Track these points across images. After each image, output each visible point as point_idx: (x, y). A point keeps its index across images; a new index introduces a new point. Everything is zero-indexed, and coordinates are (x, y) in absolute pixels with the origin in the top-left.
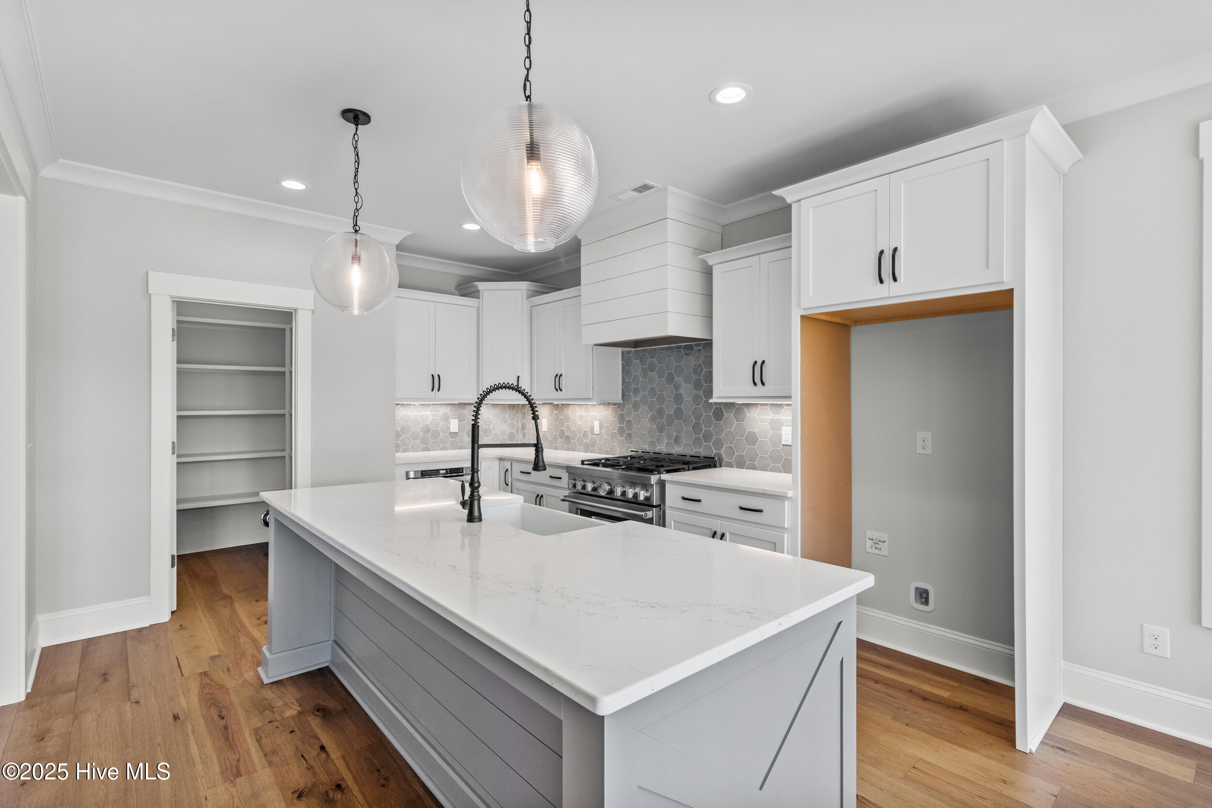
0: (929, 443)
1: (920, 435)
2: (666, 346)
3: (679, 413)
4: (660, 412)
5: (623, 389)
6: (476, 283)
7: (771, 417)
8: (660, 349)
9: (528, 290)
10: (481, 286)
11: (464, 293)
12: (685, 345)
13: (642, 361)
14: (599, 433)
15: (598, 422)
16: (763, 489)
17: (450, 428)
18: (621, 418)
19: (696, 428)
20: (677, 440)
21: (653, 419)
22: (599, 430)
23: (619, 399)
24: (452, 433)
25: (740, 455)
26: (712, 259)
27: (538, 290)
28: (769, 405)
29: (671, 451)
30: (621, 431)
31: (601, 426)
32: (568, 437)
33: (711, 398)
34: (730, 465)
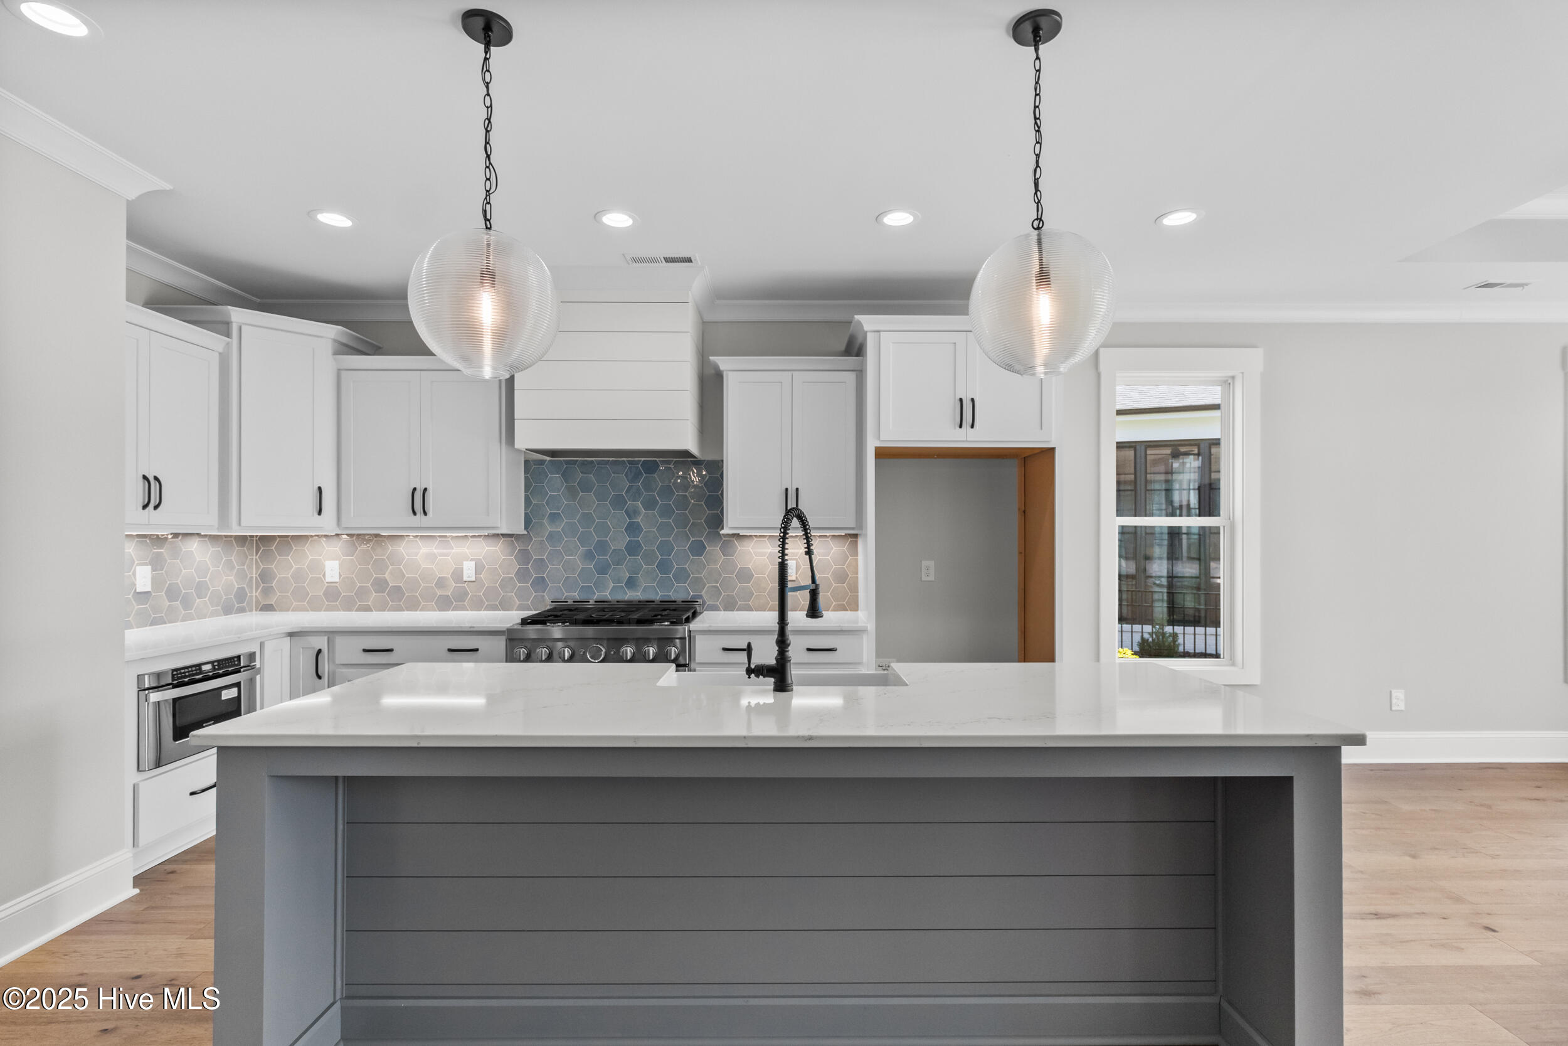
0: (932, 571)
1: (925, 563)
2: (611, 459)
3: (633, 548)
4: (602, 547)
5: (526, 514)
6: (229, 307)
7: (769, 551)
8: (599, 463)
9: (335, 341)
10: (238, 315)
11: (188, 319)
12: (644, 460)
13: (566, 476)
14: (474, 579)
15: (474, 563)
16: (840, 626)
17: (135, 585)
18: (524, 557)
19: (664, 567)
20: (631, 583)
21: (589, 556)
22: (474, 575)
23: (520, 529)
24: (138, 593)
25: (728, 595)
26: (724, 363)
27: (351, 344)
28: (767, 537)
29: (620, 597)
30: (522, 575)
31: (479, 569)
32: (398, 589)
33: (723, 528)
34: (714, 608)
